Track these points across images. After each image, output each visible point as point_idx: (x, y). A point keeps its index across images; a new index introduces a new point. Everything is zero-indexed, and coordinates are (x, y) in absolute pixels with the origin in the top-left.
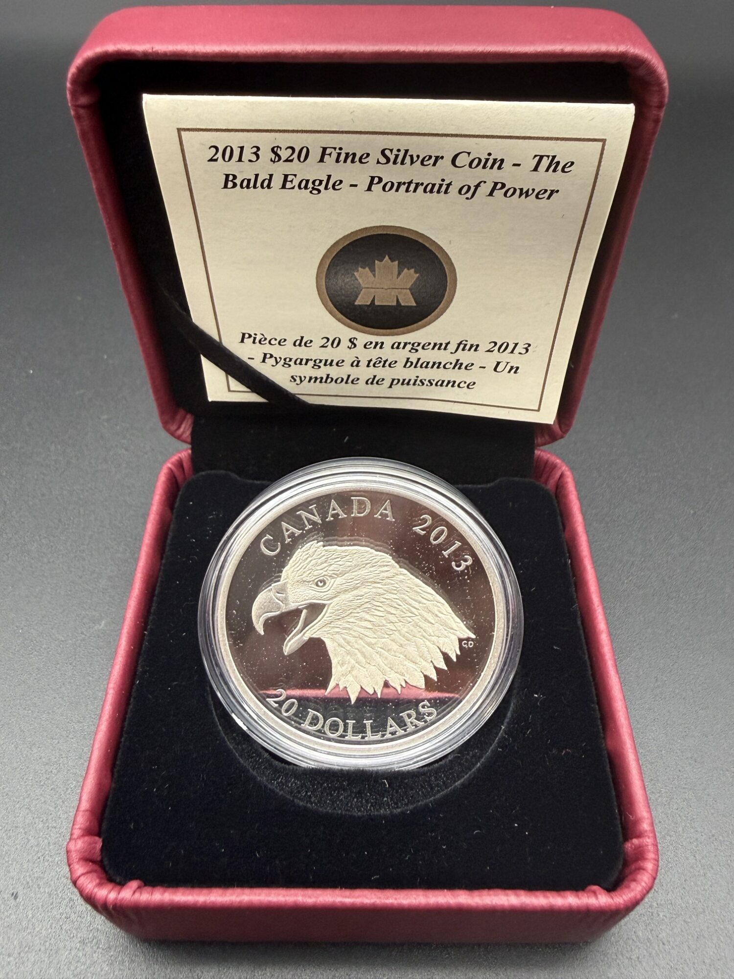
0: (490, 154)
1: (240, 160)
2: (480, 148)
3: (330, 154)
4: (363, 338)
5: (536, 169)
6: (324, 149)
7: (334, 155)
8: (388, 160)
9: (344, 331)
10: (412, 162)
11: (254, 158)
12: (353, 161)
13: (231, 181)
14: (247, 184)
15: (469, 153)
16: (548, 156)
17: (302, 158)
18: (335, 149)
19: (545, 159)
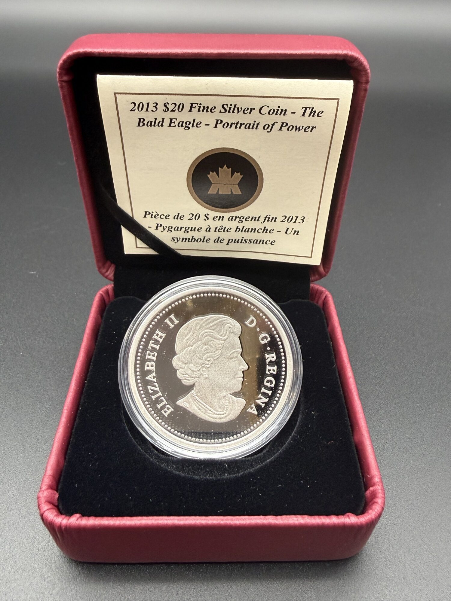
0: (279, 107)
1: (147, 110)
2: (274, 104)
3: (195, 107)
4: (212, 214)
5: (303, 115)
6: (192, 104)
7: (197, 108)
8: (225, 110)
9: (202, 210)
10: (238, 112)
11: (154, 109)
12: (207, 111)
13: (142, 122)
14: (151, 124)
15: (268, 107)
16: (310, 108)
17: (180, 110)
18: (197, 104)
19: (308, 109)
